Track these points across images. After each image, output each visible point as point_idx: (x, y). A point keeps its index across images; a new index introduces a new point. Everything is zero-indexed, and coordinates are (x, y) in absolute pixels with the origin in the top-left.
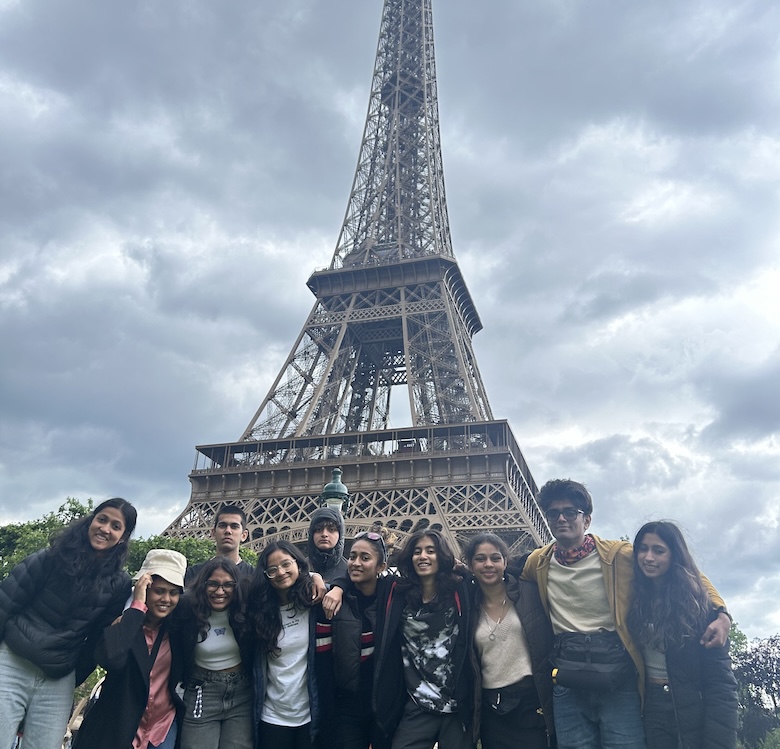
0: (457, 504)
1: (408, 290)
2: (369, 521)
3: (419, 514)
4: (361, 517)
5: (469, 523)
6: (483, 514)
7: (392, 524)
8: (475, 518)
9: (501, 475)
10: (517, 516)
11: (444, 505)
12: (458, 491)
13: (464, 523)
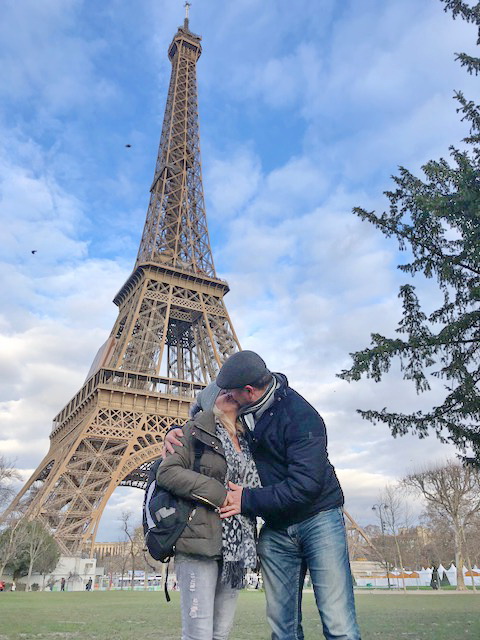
1: (203, 296)
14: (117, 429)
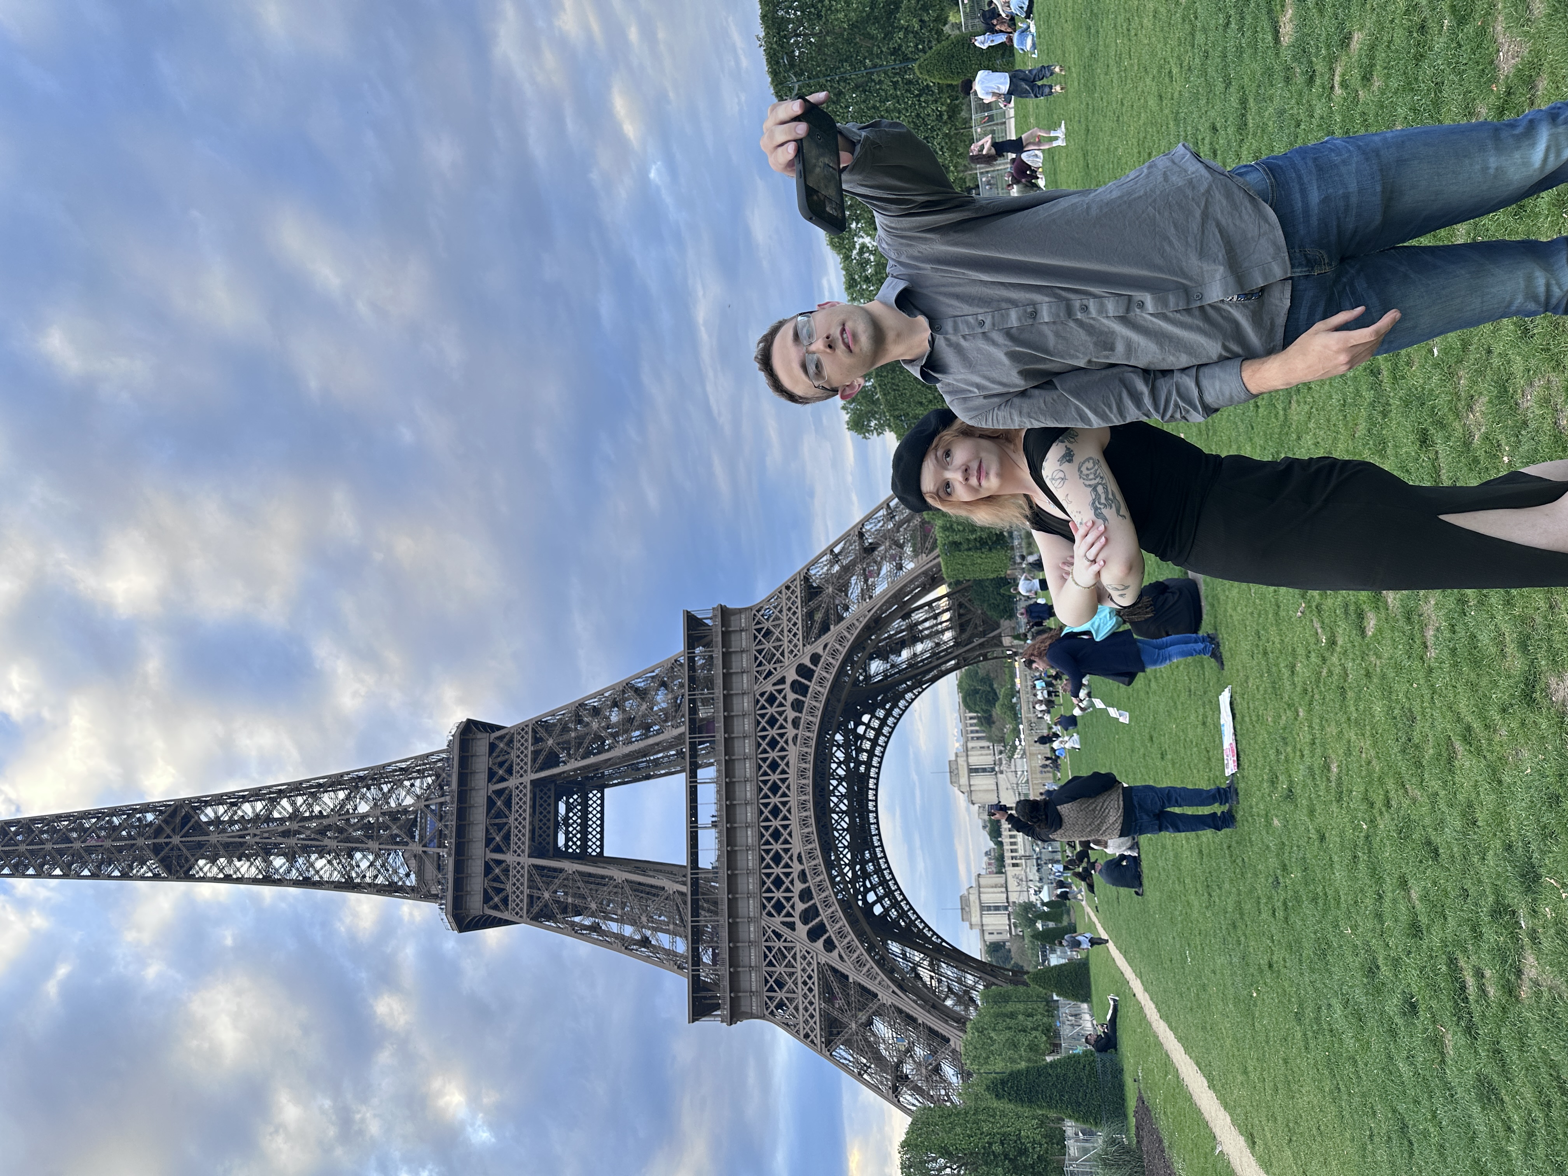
0: (775, 655)
1: (494, 780)
2: (793, 753)
3: (785, 698)
4: (787, 764)
5: (795, 635)
6: (785, 622)
8: (790, 631)
9: (743, 616)
10: (788, 588)
11: (775, 669)
12: (760, 658)
13: (795, 640)
14: (800, 985)
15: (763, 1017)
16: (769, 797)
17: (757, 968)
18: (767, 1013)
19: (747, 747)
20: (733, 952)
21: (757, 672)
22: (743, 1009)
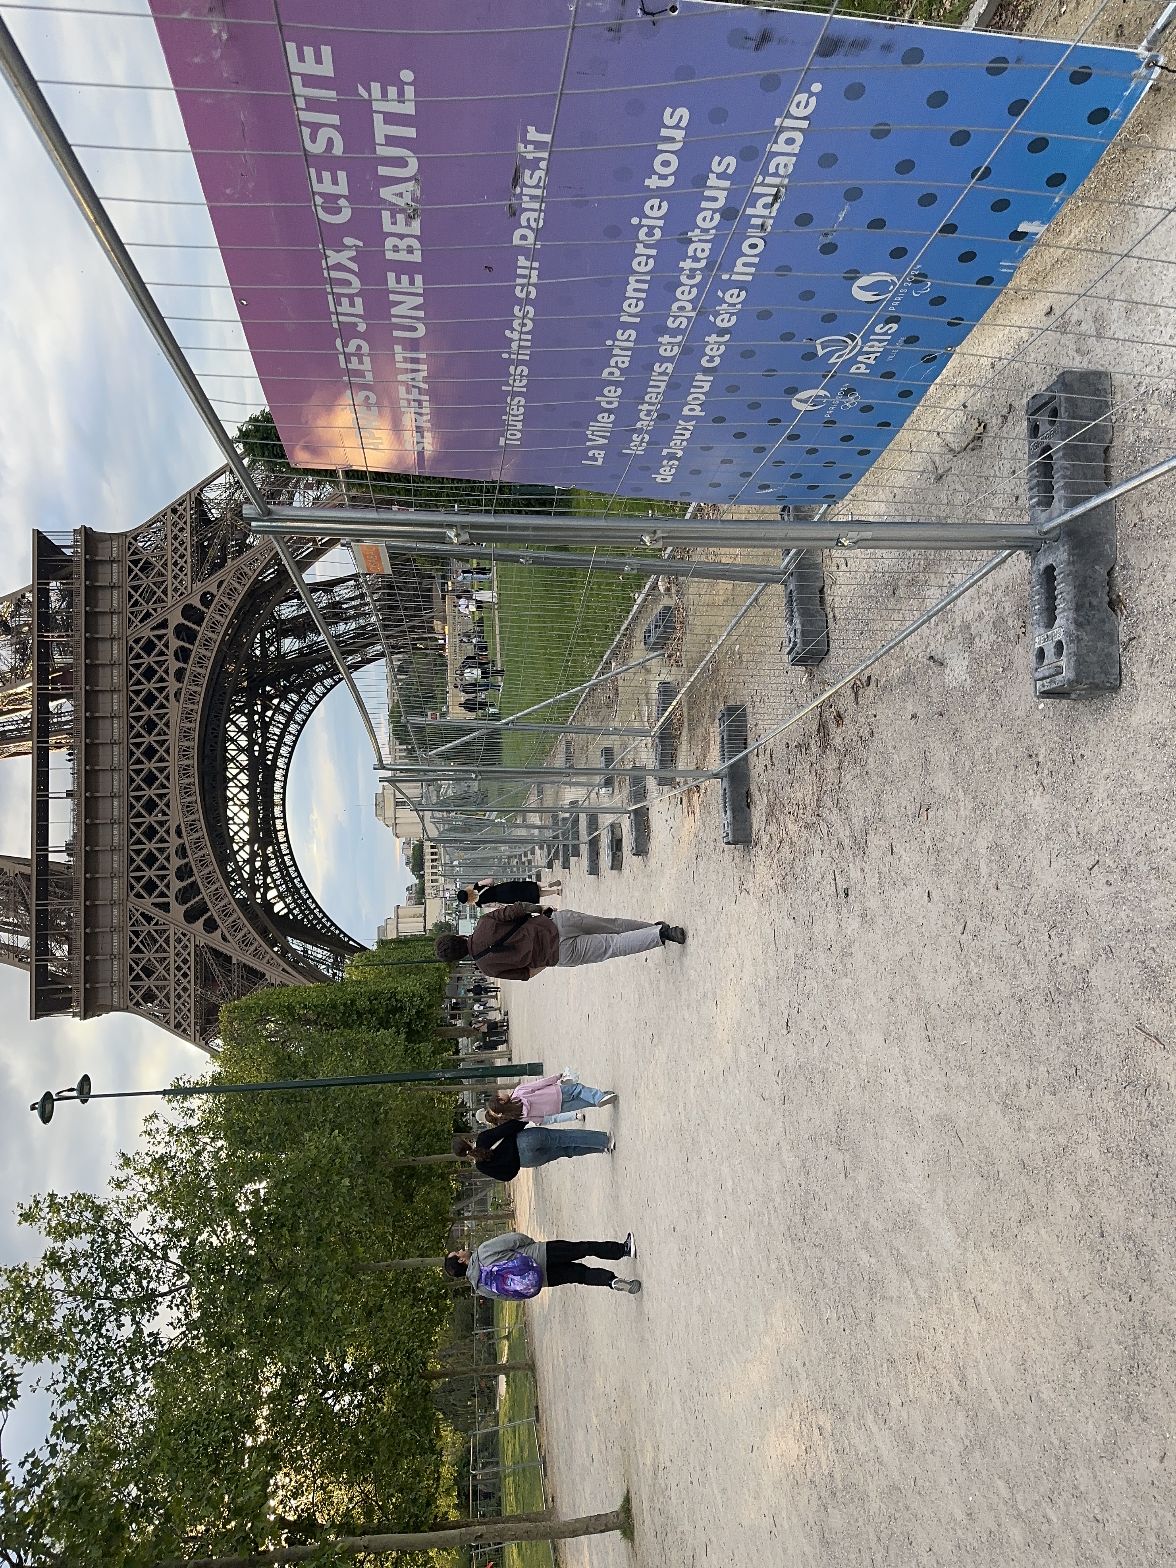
0: (155, 593)
2: (174, 710)
3: (166, 645)
4: (167, 724)
5: (181, 570)
6: (170, 555)
7: (180, 675)
8: (176, 564)
9: (115, 544)
10: (174, 511)
11: (155, 610)
12: (136, 596)
13: (182, 575)
14: (172, 969)
15: (126, 1009)
16: (142, 763)
17: (121, 957)
18: (131, 1004)
19: (115, 703)
20: (90, 941)
21: (132, 613)
22: (101, 1002)
